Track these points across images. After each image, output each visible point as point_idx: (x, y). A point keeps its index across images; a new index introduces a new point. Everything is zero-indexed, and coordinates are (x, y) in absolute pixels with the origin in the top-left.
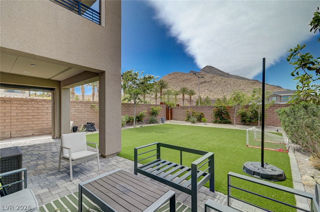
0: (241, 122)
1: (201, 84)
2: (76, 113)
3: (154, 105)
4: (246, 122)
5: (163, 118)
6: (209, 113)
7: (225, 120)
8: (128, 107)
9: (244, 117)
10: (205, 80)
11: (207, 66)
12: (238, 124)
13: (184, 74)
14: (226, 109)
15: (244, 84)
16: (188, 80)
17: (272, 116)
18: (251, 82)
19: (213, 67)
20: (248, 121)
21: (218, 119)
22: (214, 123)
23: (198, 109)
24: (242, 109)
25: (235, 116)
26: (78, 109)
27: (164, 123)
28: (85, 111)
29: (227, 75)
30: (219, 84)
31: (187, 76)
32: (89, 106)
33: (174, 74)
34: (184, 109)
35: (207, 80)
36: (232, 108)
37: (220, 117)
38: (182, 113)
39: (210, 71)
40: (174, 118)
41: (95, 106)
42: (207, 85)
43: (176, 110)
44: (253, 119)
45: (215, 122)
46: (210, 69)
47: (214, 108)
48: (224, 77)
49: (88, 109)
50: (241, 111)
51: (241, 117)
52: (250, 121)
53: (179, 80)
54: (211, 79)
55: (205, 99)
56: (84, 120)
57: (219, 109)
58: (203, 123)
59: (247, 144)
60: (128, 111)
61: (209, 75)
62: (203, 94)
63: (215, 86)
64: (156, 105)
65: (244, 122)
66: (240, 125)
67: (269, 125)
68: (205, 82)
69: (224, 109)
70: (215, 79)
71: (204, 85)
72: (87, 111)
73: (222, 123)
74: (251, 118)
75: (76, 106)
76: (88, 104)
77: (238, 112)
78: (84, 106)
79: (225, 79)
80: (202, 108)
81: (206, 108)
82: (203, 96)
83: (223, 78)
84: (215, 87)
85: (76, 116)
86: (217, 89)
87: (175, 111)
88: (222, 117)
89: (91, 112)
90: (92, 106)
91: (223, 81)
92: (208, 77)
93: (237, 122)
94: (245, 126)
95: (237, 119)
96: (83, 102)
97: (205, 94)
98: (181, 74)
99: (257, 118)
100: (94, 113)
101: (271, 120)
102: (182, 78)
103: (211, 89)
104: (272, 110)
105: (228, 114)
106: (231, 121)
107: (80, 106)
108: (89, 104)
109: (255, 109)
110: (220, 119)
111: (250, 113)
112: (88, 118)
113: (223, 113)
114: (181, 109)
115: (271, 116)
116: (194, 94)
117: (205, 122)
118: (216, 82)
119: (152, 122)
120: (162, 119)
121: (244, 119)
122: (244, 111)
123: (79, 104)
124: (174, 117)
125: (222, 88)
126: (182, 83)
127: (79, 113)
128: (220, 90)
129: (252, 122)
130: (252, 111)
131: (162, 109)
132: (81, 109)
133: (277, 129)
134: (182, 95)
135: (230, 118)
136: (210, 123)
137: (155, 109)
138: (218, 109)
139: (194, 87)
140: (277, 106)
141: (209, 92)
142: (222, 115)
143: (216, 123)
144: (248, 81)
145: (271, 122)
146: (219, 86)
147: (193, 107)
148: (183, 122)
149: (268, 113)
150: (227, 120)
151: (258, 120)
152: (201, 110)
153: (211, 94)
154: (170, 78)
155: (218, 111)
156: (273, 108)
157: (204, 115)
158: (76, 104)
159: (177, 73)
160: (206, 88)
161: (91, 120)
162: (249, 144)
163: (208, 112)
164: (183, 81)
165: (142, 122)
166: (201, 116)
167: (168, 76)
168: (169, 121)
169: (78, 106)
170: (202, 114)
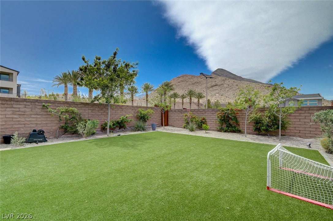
0: (255, 131)
1: (212, 87)
2: (15, 116)
3: (144, 107)
4: (261, 131)
5: (154, 124)
6: (212, 118)
7: (232, 127)
8: (104, 109)
9: (258, 124)
10: (216, 83)
11: (218, 69)
12: (250, 134)
13: (194, 77)
14: (234, 113)
15: (258, 87)
16: (198, 83)
17: (298, 123)
18: (265, 86)
19: (225, 70)
20: (264, 130)
21: (224, 126)
22: (218, 131)
23: (199, 112)
24: (256, 114)
25: (245, 123)
26: (18, 110)
27: (155, 130)
28: (31, 113)
29: (240, 79)
30: (230, 88)
31: (197, 79)
32: (40, 106)
33: (183, 76)
34: (182, 113)
35: (218, 84)
36: (243, 112)
37: (227, 124)
38: (179, 118)
39: (221, 74)
40: (170, 124)
41: (48, 107)
42: (218, 88)
43: (174, 114)
44: (270, 127)
45: (220, 130)
46: (221, 72)
47: (219, 112)
48: (237, 80)
49: (37, 110)
50: (254, 115)
51: (255, 124)
52: (266, 130)
53: (188, 83)
54: (223, 82)
55: (215, 103)
56: (29, 126)
57: (226, 113)
58: (204, 131)
59: (269, 184)
60: (104, 114)
61: (220, 78)
62: (214, 98)
63: (227, 89)
64: (147, 108)
65: (259, 131)
66: (253, 134)
67: (294, 136)
68: (216, 85)
69: (231, 113)
70: (227, 82)
71: (214, 88)
72: (35, 113)
73: (229, 132)
74: (268, 125)
75: (14, 106)
76: (37, 104)
77: (251, 118)
78: (31, 106)
79: (238, 82)
80: (204, 112)
81: (209, 112)
82: (213, 101)
83: (235, 81)
84: (226, 91)
85: (14, 120)
86: (229, 93)
87: (172, 116)
88: (230, 124)
89: (42, 115)
90: (44, 106)
91: (235, 84)
92: (219, 80)
93: (249, 131)
94: (259, 137)
95: (249, 126)
96: (28, 101)
97: (216, 98)
98: (191, 77)
99: (276, 126)
100: (47, 116)
101: (297, 129)
102: (192, 80)
103: (222, 93)
104: (298, 115)
105: (236, 120)
106: (241, 129)
107: (23, 106)
108: (39, 103)
109: (274, 113)
110: (227, 126)
111: (267, 119)
112: (37, 124)
113: (230, 118)
114: (178, 112)
115: (296, 123)
116: (203, 98)
117: (206, 130)
118: (228, 85)
119: (138, 129)
120: (152, 125)
121: (258, 127)
122: (258, 117)
123: (21, 103)
124: (170, 122)
125: (234, 92)
126: (192, 86)
127: (21, 116)
128: (231, 94)
129: (270, 131)
130: (270, 116)
131: (154, 112)
132: (24, 110)
133: (308, 144)
134: (189, 98)
135: (239, 125)
136: (214, 132)
137: (143, 112)
138: (224, 114)
139: (205, 90)
140: (305, 109)
141: (220, 96)
142: (229, 120)
143: (221, 132)
144: (261, 85)
145: (296, 131)
146: (230, 90)
147: (193, 111)
148: (181, 129)
149: (292, 119)
150: (235, 127)
151: (278, 128)
152: (202, 114)
153: (222, 99)
154: (179, 80)
155: (224, 116)
156: (300, 112)
157: (207, 120)
158: (15, 103)
159: (186, 76)
160: (217, 91)
161: (42, 126)
162: (272, 185)
163: (212, 116)
164: (193, 84)
165: (125, 129)
166: (203, 122)
167: (177, 79)
168: (162, 128)
169: (18, 106)
170: (204, 120)
